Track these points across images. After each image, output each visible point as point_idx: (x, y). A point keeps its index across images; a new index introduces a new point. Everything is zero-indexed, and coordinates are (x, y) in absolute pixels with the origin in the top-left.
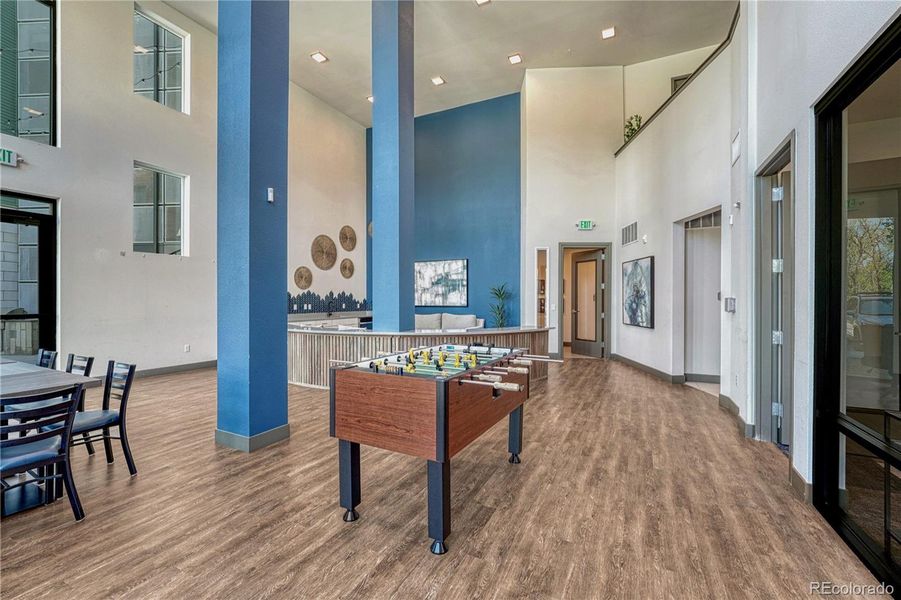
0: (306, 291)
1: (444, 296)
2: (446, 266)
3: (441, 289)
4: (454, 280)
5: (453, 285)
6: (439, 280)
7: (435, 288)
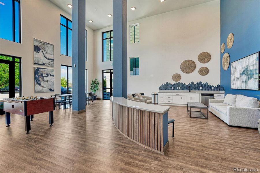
0: (178, 82)
1: (246, 82)
2: (247, 61)
3: (244, 78)
4: (251, 71)
5: (251, 74)
6: (244, 71)
7: (242, 77)
